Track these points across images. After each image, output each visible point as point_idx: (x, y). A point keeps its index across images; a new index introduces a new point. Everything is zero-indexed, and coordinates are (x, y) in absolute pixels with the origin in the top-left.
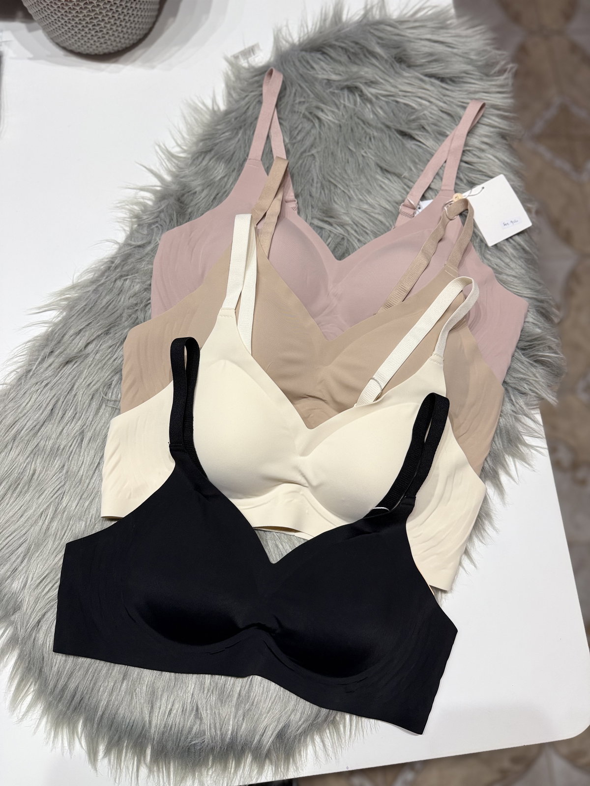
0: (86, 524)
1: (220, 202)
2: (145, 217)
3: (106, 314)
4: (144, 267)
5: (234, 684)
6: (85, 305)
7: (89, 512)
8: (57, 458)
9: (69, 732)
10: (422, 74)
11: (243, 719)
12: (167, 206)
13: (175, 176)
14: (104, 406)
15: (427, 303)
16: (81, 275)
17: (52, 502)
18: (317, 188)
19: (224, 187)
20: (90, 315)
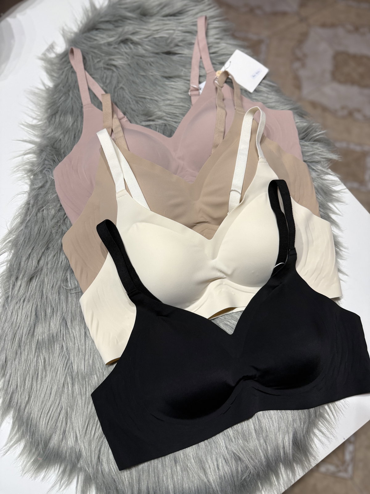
0: (97, 376)
1: (79, 138)
2: (35, 168)
3: (41, 237)
4: (51, 197)
6: (24, 239)
7: (95, 367)
8: (56, 343)
12: (46, 155)
13: (43, 137)
14: (69, 295)
16: (12, 223)
17: (67, 373)
18: (134, 104)
19: (77, 129)
20: (31, 242)
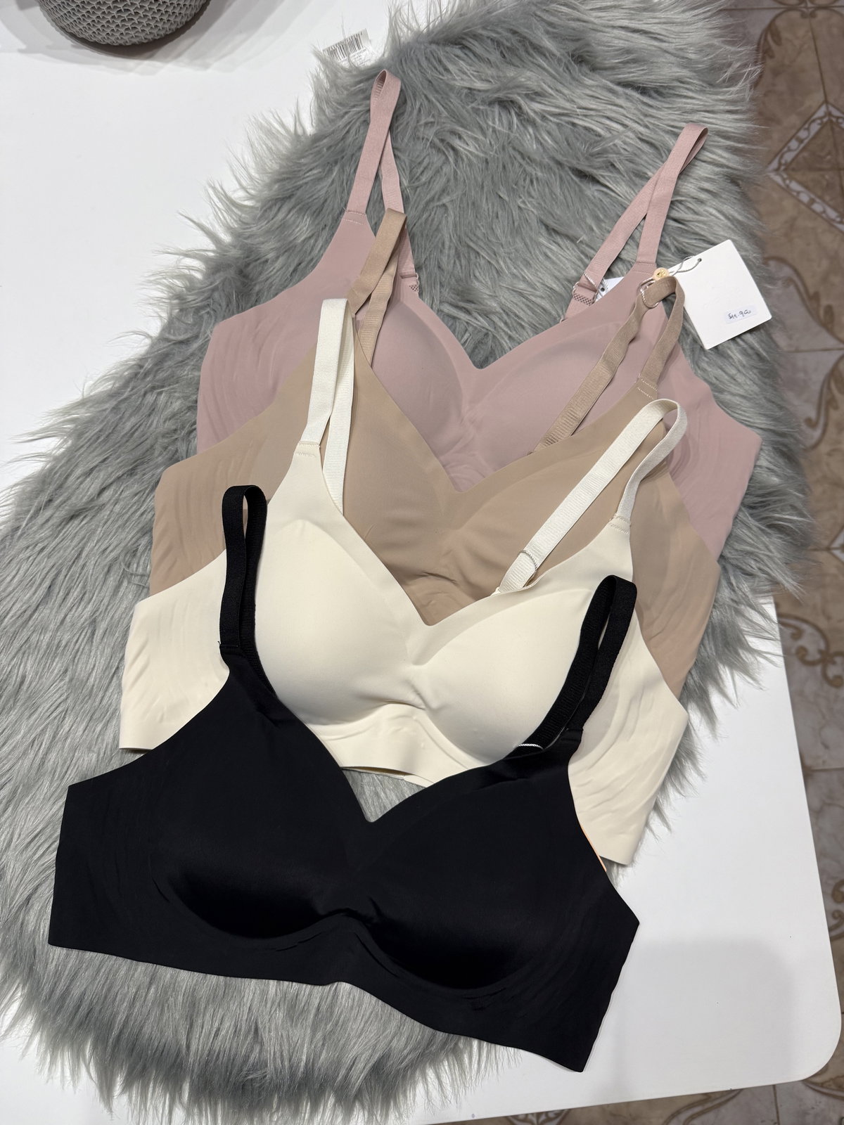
0: (99, 755)
1: (304, 275)
2: (190, 298)
3: (130, 445)
4: (188, 375)
5: (310, 994)
6: (100, 431)
7: (103, 740)
8: (57, 660)
9: (72, 1055)
10: (611, 82)
11: (323, 1045)
12: (223, 282)
13: (236, 235)
14: (125, 584)
15: (610, 439)
16: (95, 385)
17: (48, 724)
18: (449, 256)
19: (310, 252)
20: (107, 447)
